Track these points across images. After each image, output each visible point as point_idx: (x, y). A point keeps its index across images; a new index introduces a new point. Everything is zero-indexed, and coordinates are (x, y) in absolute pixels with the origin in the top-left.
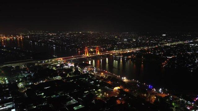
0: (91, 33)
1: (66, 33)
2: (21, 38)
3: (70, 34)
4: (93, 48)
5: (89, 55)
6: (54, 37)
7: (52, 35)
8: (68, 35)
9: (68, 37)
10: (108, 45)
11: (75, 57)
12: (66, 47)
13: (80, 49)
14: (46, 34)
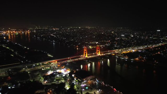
0: (89, 28)
1: (67, 28)
2: (29, 33)
3: (71, 29)
4: (92, 45)
5: (88, 56)
6: (56, 32)
7: (56, 30)
8: (69, 30)
9: (68, 32)
10: (106, 41)
11: (72, 59)
12: (65, 43)
13: (79, 45)
14: (50, 29)
